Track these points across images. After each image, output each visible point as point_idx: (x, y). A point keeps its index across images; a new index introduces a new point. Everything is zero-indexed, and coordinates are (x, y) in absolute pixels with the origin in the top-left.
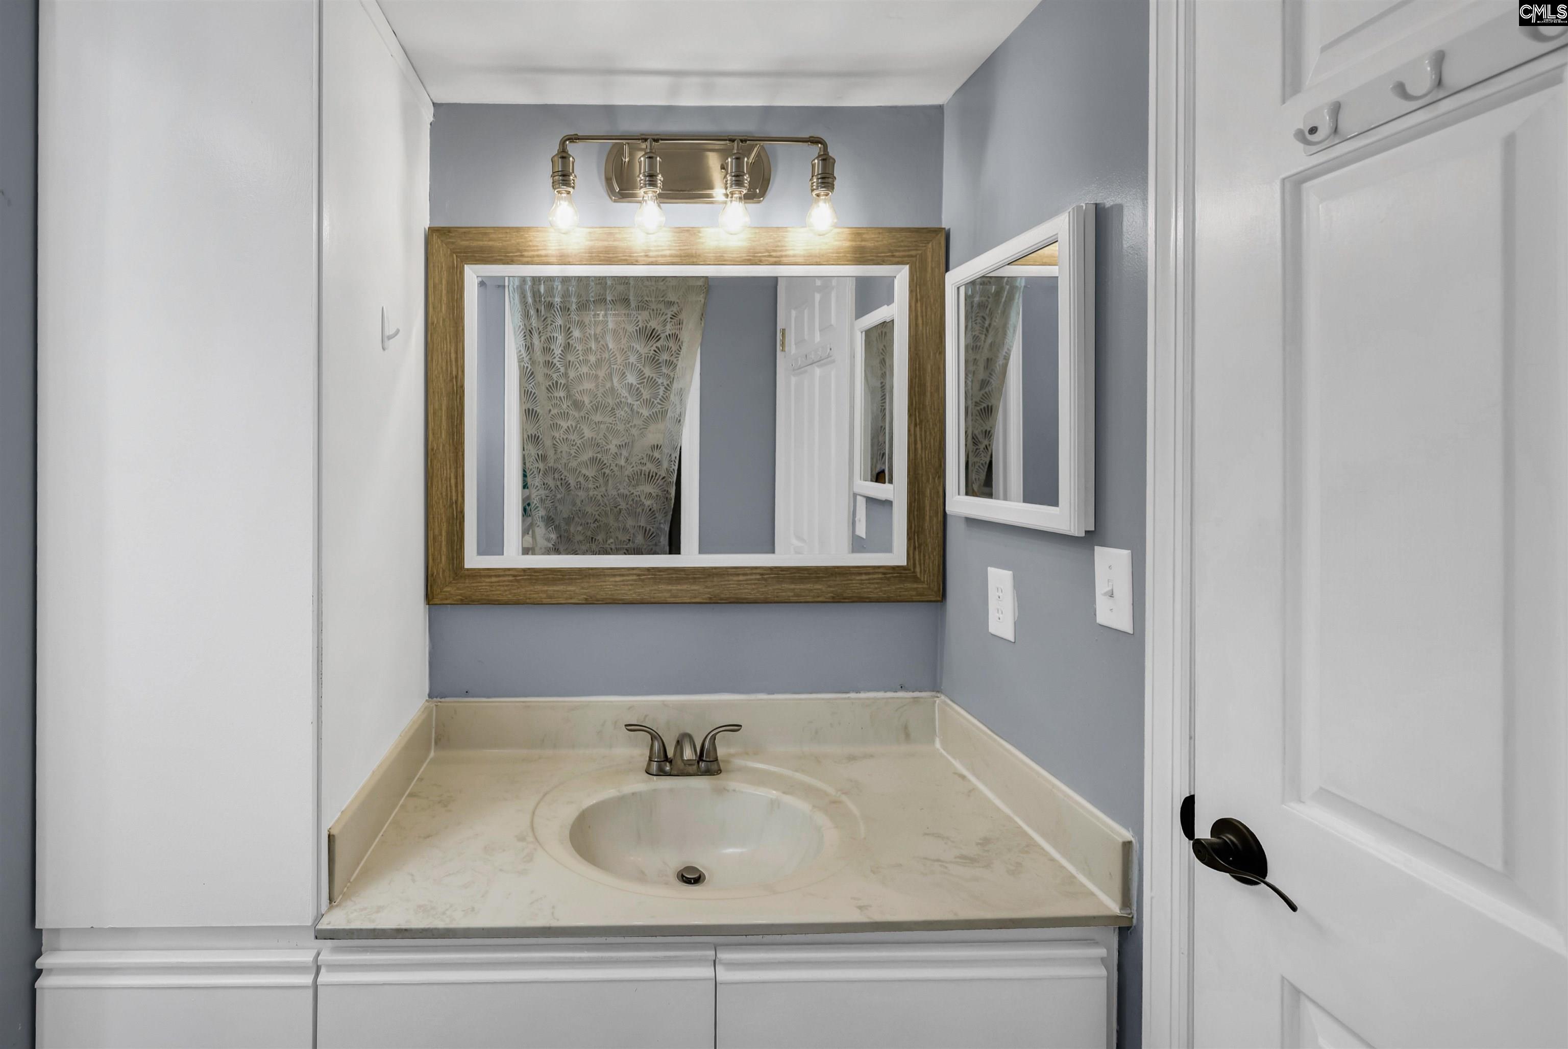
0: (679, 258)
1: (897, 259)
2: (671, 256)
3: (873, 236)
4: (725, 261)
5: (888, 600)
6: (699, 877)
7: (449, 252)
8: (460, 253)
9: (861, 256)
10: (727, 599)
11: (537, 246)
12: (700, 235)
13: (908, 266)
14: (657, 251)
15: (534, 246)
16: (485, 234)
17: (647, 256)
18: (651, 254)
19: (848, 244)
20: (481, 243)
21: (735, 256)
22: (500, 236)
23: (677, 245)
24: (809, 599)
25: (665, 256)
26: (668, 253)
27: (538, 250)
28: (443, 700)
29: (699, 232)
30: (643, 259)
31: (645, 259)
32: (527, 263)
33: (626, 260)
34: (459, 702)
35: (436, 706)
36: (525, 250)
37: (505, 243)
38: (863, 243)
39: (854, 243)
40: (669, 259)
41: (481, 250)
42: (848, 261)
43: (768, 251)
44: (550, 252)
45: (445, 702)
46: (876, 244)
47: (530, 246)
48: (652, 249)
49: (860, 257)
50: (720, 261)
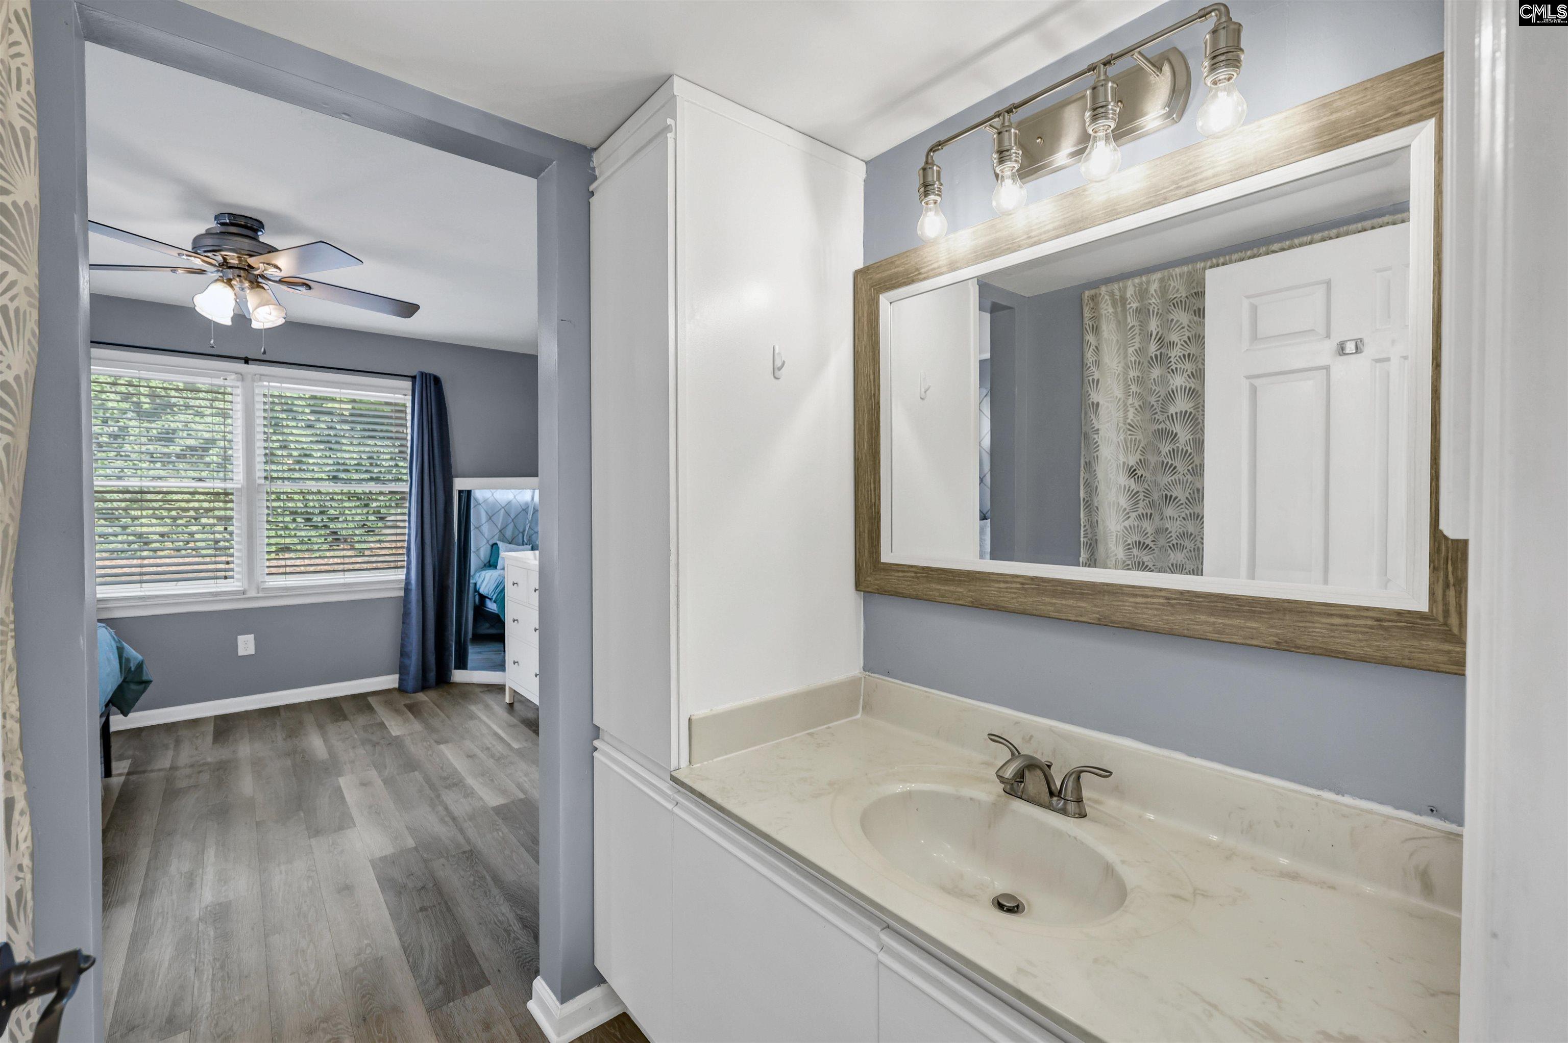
0: (1063, 229)
1: (1407, 117)
2: (1054, 229)
3: (1351, 99)
4: (1118, 214)
5: (1385, 662)
6: (1017, 906)
7: (869, 288)
8: (876, 285)
9: (1331, 136)
10: (1120, 622)
11: (931, 260)
12: (1086, 193)
13: (1433, 119)
14: (1039, 228)
15: (928, 261)
16: (892, 263)
17: (1029, 237)
18: (1033, 234)
19: (1305, 127)
20: (889, 272)
21: (1131, 203)
22: (903, 261)
23: (1060, 214)
24: (1236, 639)
25: (1048, 231)
26: (1050, 227)
27: (932, 264)
28: (872, 675)
29: (1084, 190)
30: (1025, 242)
31: (1028, 241)
32: (925, 279)
33: (1009, 248)
34: (882, 679)
35: (865, 677)
36: (922, 268)
37: (906, 266)
38: (1334, 117)
39: (1316, 123)
40: (1053, 233)
41: (890, 278)
42: (1306, 153)
43: (1174, 182)
44: (940, 263)
45: (874, 677)
46: (1360, 108)
47: (925, 263)
48: (1033, 228)
49: (1329, 140)
50: (1112, 214)
